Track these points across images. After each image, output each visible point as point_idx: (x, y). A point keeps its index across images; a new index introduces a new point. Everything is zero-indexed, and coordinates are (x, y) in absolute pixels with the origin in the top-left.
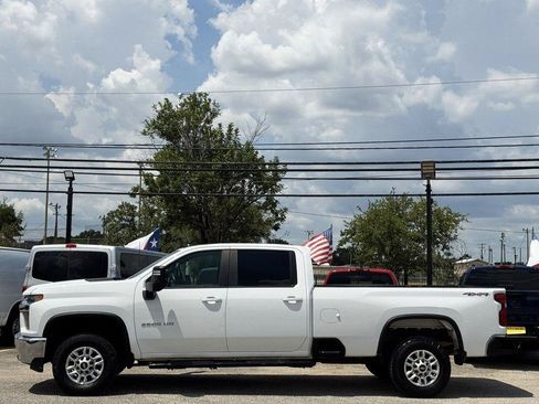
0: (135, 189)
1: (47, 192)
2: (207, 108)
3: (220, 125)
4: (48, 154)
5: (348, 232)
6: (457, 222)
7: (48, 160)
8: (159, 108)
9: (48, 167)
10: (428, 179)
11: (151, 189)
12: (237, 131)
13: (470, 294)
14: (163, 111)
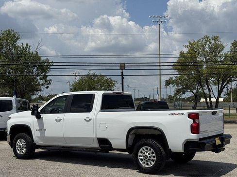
10: (122, 70)
12: (30, 47)
13: (173, 114)
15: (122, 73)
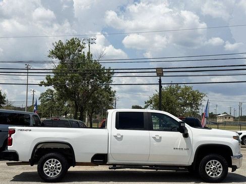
0: (42, 82)
1: (27, 84)
2: (79, 45)
3: (84, 52)
4: (27, 67)
5: (148, 102)
6: (202, 97)
7: (28, 70)
8: (55, 45)
9: (28, 73)
10: (160, 76)
11: (48, 82)
12: (91, 55)
14: (57, 46)
15: (160, 80)
